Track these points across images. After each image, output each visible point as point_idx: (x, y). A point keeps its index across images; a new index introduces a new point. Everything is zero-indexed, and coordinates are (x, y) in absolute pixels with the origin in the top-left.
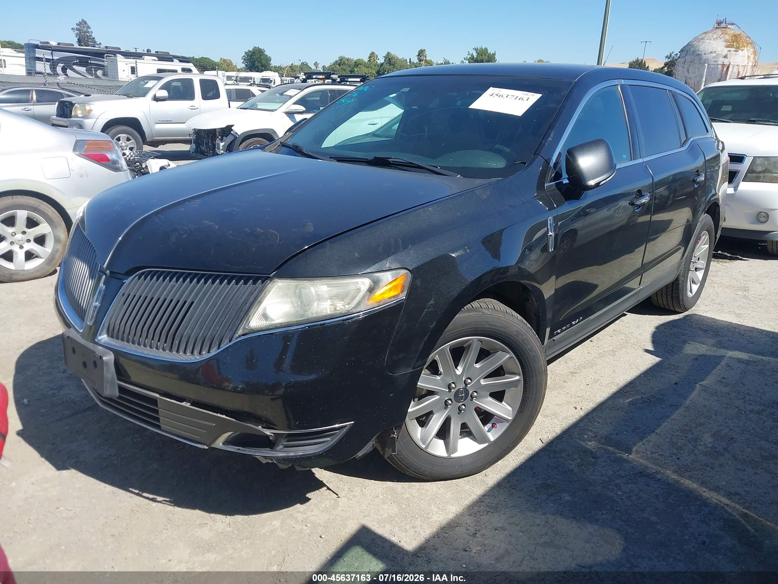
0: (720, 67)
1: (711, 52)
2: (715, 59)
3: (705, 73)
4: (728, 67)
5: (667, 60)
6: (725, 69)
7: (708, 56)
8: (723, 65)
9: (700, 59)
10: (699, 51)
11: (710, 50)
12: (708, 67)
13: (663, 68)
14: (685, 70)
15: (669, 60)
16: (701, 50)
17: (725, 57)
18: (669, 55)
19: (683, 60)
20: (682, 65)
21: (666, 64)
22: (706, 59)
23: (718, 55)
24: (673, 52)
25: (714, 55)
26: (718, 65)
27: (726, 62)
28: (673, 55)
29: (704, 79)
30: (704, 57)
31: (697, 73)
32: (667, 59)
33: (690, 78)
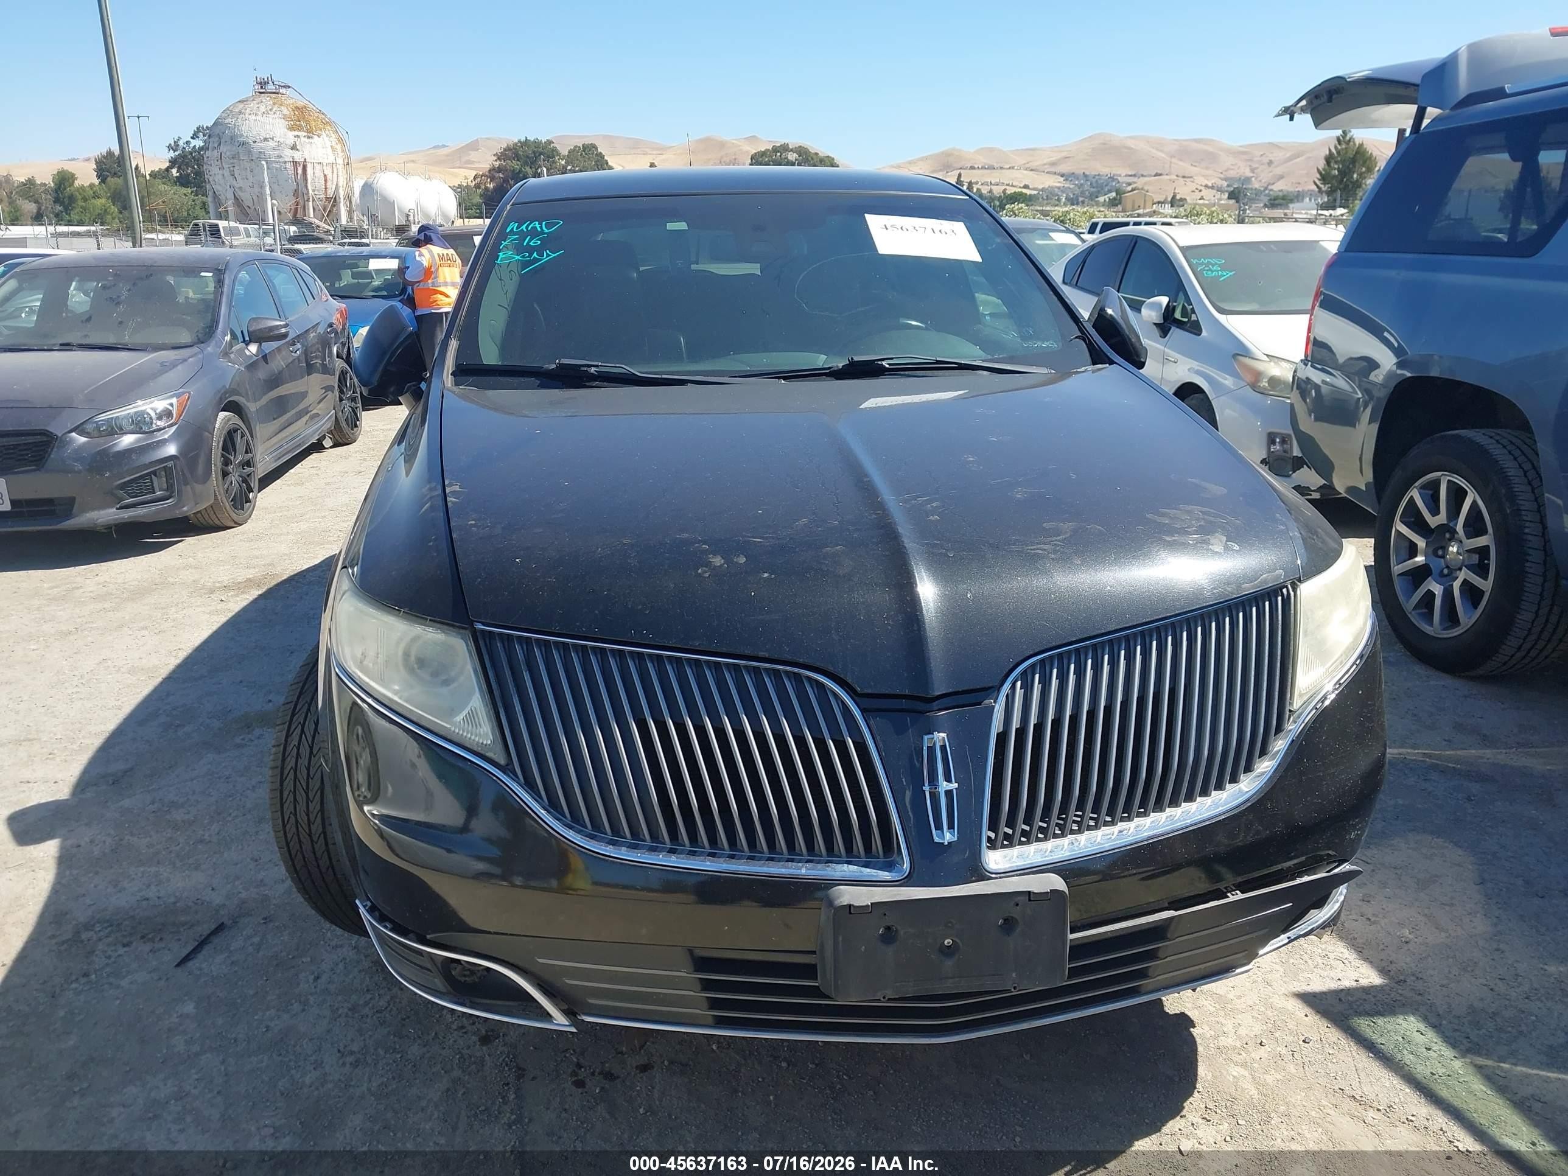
0: (289, 166)
1: (266, 139)
2: (277, 153)
3: (266, 180)
4: (305, 168)
5: (172, 154)
6: (300, 171)
7: (262, 145)
8: (295, 163)
9: (250, 153)
10: (242, 135)
11: (263, 135)
12: (268, 168)
13: (168, 170)
14: (227, 173)
15: (177, 153)
16: (245, 134)
17: (294, 148)
18: (173, 144)
19: (216, 154)
20: (217, 163)
21: (173, 162)
22: (260, 152)
23: (280, 144)
24: (179, 139)
25: (271, 144)
26: (285, 162)
27: (298, 156)
28: (181, 143)
29: (268, 192)
30: (256, 148)
31: (251, 179)
32: (171, 151)
33: (240, 188)
